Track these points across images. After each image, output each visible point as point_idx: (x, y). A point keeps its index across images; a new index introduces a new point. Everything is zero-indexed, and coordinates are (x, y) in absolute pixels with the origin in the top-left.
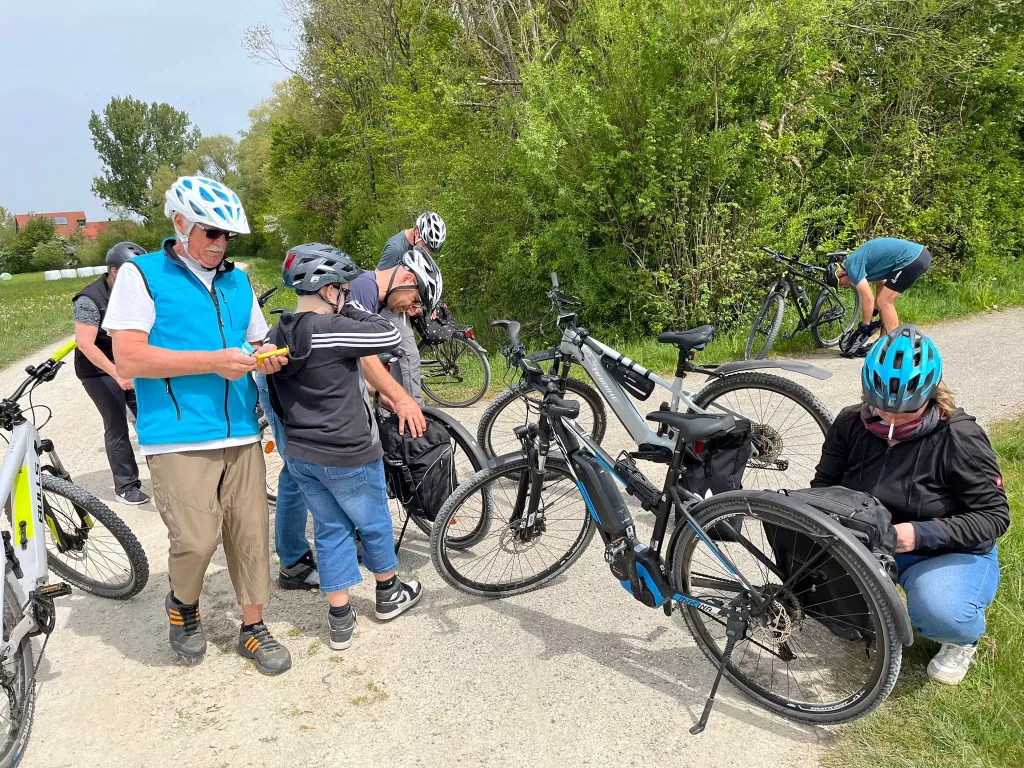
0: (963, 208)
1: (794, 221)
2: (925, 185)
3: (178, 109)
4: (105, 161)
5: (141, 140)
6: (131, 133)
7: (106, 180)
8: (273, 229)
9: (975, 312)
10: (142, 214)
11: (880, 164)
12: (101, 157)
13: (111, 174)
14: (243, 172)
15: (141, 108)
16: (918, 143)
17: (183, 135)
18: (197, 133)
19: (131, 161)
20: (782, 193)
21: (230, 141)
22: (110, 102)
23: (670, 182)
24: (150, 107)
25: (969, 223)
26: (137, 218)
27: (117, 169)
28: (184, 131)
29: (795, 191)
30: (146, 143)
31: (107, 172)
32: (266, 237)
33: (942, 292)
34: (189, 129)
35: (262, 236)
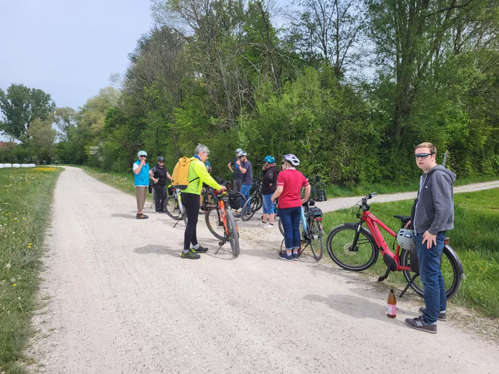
0: (358, 167)
1: (310, 167)
2: (348, 160)
3: (46, 93)
4: (4, 113)
5: (24, 105)
6: (21, 102)
7: (3, 122)
8: (94, 153)
9: (357, 196)
10: (20, 140)
11: (335, 153)
12: (3, 111)
13: (6, 120)
14: (79, 126)
15: (26, 90)
16: (345, 149)
17: (47, 105)
18: (54, 105)
19: (18, 114)
20: (307, 159)
21: (73, 111)
22: (11, 85)
23: (277, 154)
24: (31, 90)
25: (360, 172)
26: (18, 142)
27: (9, 118)
28: (47, 103)
29: (311, 159)
30: (27, 106)
31: (5, 119)
32: (89, 157)
33: (351, 190)
34: (50, 102)
35: (86, 155)
